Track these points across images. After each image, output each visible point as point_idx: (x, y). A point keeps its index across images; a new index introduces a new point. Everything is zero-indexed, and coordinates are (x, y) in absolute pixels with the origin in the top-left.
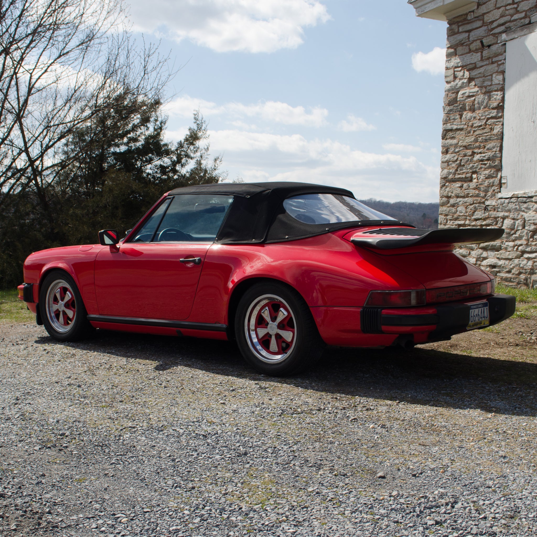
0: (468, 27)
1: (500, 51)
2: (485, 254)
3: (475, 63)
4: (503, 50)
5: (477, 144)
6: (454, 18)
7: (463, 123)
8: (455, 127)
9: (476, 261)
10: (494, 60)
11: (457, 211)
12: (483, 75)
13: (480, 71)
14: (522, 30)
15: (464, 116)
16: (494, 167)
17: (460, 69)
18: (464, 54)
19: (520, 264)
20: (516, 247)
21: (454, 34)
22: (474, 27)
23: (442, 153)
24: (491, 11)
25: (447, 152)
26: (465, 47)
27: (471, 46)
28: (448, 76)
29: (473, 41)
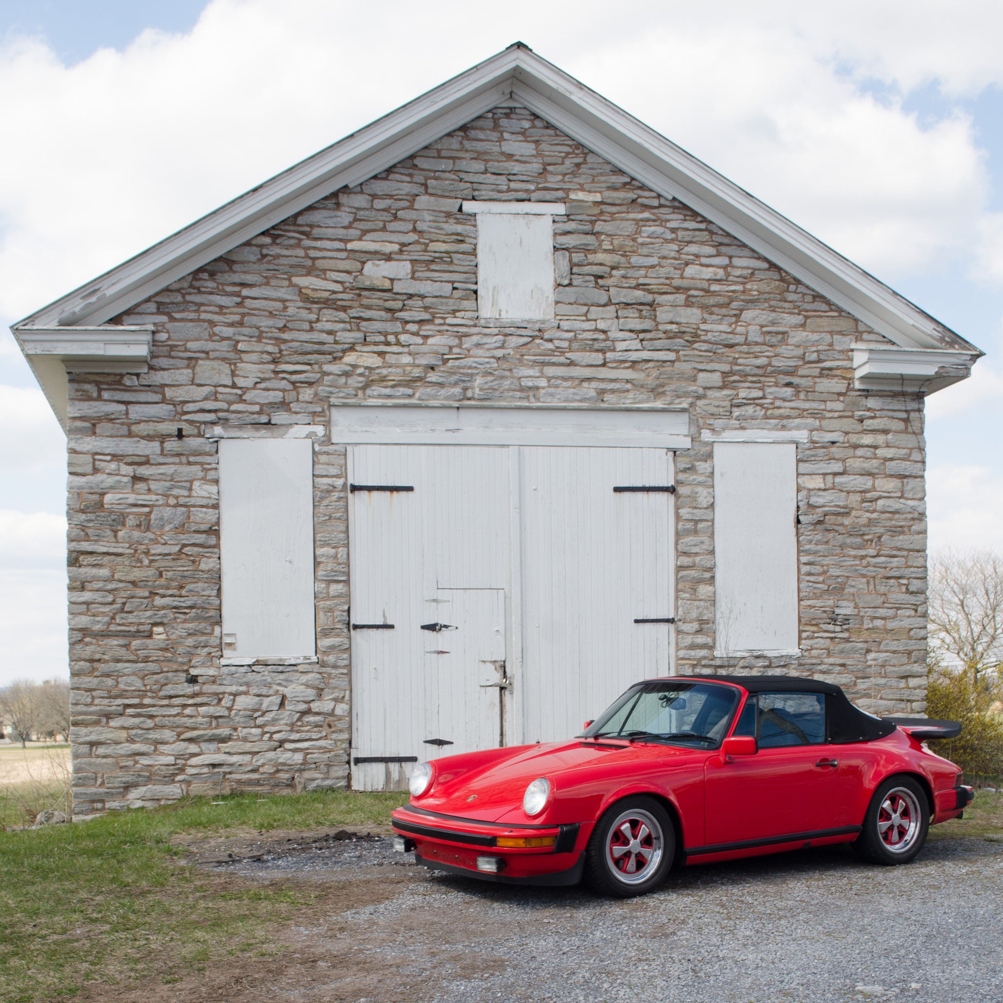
0: (127, 396)
1: (207, 449)
2: (193, 748)
3: (147, 456)
4: (215, 450)
5: (162, 581)
6: (89, 373)
7: (121, 545)
8: (102, 550)
9: (176, 759)
10: (191, 459)
11: (118, 683)
12: (169, 478)
13: (161, 471)
14: (257, 430)
15: (121, 534)
16: (205, 619)
17: (109, 458)
18: (117, 436)
19: (277, 759)
20: (268, 735)
21: (90, 399)
22: (142, 400)
23: (71, 589)
24: (181, 385)
25: (83, 588)
26: (118, 426)
27: (134, 428)
28: (78, 465)
29: (139, 422)
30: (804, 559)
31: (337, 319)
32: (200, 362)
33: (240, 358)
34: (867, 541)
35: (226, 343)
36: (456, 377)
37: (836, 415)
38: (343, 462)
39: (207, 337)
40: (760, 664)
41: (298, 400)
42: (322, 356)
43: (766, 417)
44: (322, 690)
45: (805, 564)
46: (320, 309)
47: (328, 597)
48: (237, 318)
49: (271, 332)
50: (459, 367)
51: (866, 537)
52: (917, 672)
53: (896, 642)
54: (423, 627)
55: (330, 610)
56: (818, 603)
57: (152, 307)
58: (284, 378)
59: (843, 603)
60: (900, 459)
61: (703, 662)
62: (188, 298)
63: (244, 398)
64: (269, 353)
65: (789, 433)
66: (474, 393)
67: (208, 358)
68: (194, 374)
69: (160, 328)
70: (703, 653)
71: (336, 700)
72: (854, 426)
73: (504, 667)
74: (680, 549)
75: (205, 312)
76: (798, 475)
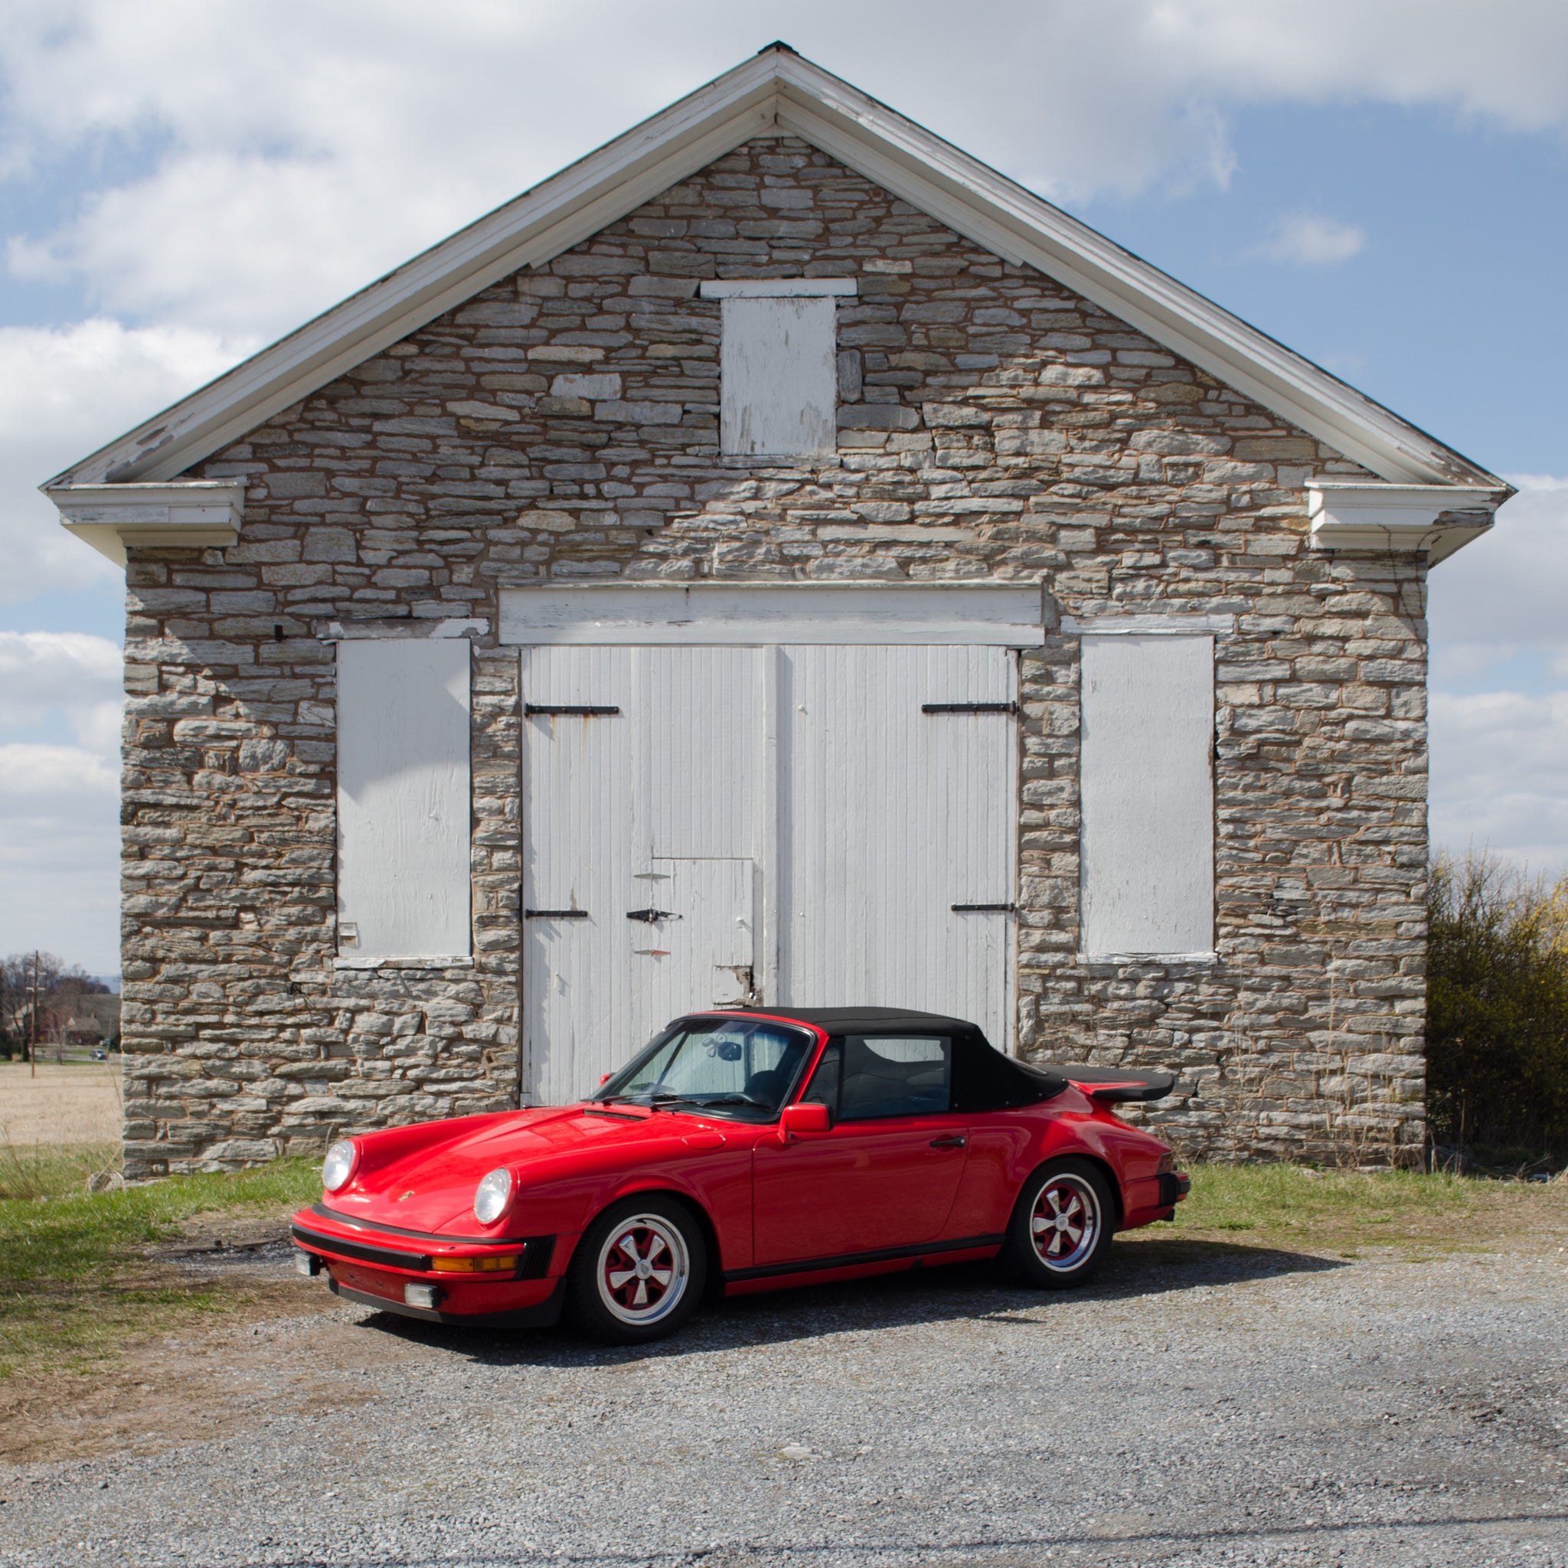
0: (207, 581)
1: (320, 656)
2: (293, 1089)
3: (235, 667)
4: (331, 656)
5: (254, 846)
6: (156, 548)
7: (197, 794)
8: (170, 801)
9: (268, 1103)
10: (298, 670)
11: (189, 993)
12: (265, 698)
13: (254, 688)
14: (392, 626)
15: (198, 778)
16: (313, 901)
17: (181, 669)
18: (195, 638)
19: (414, 1105)
20: (400, 1071)
21: (156, 585)
22: (229, 585)
23: (125, 856)
24: (284, 563)
25: (142, 855)
26: (195, 623)
27: (217, 626)
28: (138, 680)
29: (226, 616)
30: (1224, 813)
31: (510, 462)
32: (312, 529)
33: (370, 523)
34: (1329, 785)
35: (348, 500)
36: (685, 544)
37: (1280, 589)
38: (516, 672)
39: (323, 493)
40: (1151, 976)
41: (451, 582)
42: (487, 517)
43: (1165, 595)
44: (480, 1006)
45: (1226, 821)
46: (486, 448)
47: (491, 870)
48: (365, 464)
49: (414, 483)
50: (688, 530)
51: (1328, 780)
52: (1408, 989)
53: (1374, 943)
54: (631, 916)
55: (493, 888)
56: (1246, 881)
57: (245, 451)
58: (431, 551)
59: (1288, 883)
60: (1384, 656)
61: (1059, 972)
62: (297, 437)
63: (373, 579)
64: (410, 515)
65: (1204, 619)
66: (711, 568)
67: (323, 523)
68: (303, 547)
69: (256, 482)
70: (1059, 957)
71: (499, 1021)
72: (1309, 606)
73: (750, 976)
74: (1025, 798)
75: (320, 456)
76: (1217, 684)
